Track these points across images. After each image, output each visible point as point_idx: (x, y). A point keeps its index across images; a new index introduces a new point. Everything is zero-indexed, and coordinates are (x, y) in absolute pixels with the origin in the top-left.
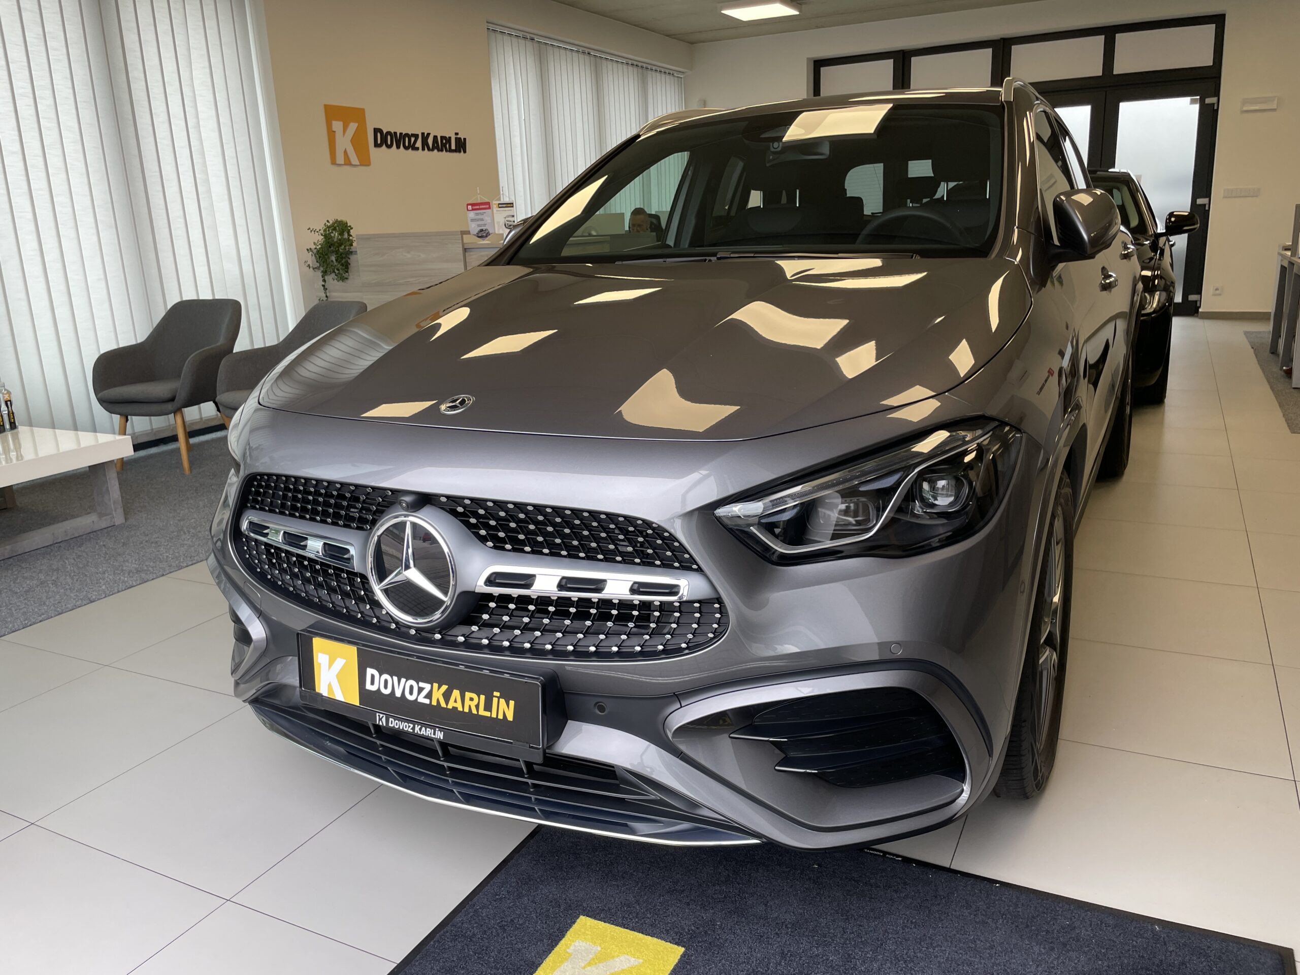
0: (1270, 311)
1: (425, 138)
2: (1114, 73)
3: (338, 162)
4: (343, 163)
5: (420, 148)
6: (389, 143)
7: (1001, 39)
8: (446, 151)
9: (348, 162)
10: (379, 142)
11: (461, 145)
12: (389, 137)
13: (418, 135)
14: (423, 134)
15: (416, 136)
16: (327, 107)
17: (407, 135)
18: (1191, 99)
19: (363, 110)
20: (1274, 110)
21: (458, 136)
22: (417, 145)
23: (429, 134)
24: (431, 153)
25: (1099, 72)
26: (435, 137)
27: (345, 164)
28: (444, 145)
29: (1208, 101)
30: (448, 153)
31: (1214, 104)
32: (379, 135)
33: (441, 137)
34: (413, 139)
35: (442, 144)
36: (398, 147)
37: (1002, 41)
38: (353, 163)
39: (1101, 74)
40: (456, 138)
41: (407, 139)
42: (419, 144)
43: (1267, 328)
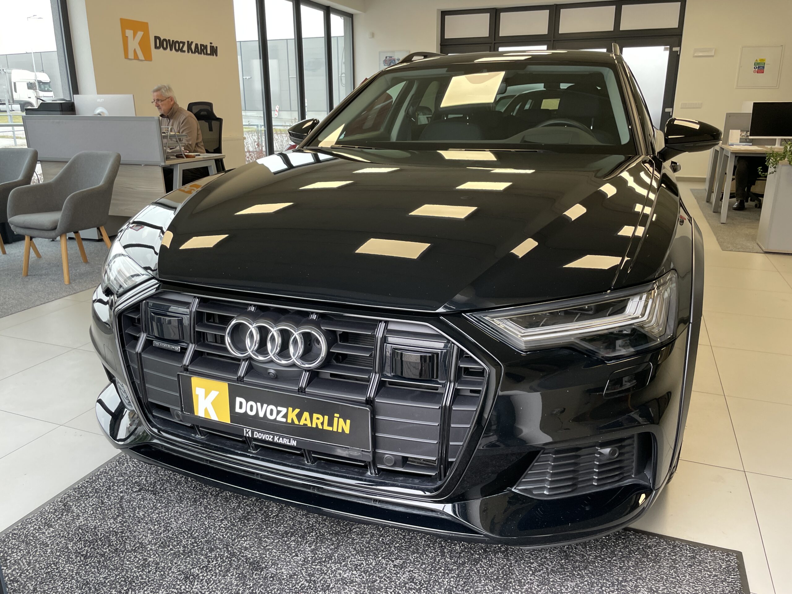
0: (705, 177)
1: (189, 45)
2: (621, 29)
3: (130, 57)
4: (133, 58)
5: (186, 51)
6: (165, 46)
7: (555, 4)
8: (204, 54)
9: (136, 57)
10: (158, 45)
11: (214, 51)
12: (165, 43)
13: (185, 42)
14: (188, 42)
15: (184, 43)
16: (121, 20)
17: (177, 42)
18: (665, 48)
19: (147, 23)
20: (712, 56)
21: (212, 45)
22: (183, 49)
23: (192, 42)
24: (193, 55)
25: (611, 28)
26: (197, 45)
27: (134, 59)
28: (202, 50)
29: (675, 49)
30: (205, 55)
31: (677, 51)
32: (158, 41)
33: (201, 45)
34: (181, 45)
35: (201, 49)
36: (171, 50)
37: (555, 6)
38: (140, 59)
39: (613, 30)
40: (211, 46)
41: (177, 45)
42: (185, 48)
43: (705, 186)
